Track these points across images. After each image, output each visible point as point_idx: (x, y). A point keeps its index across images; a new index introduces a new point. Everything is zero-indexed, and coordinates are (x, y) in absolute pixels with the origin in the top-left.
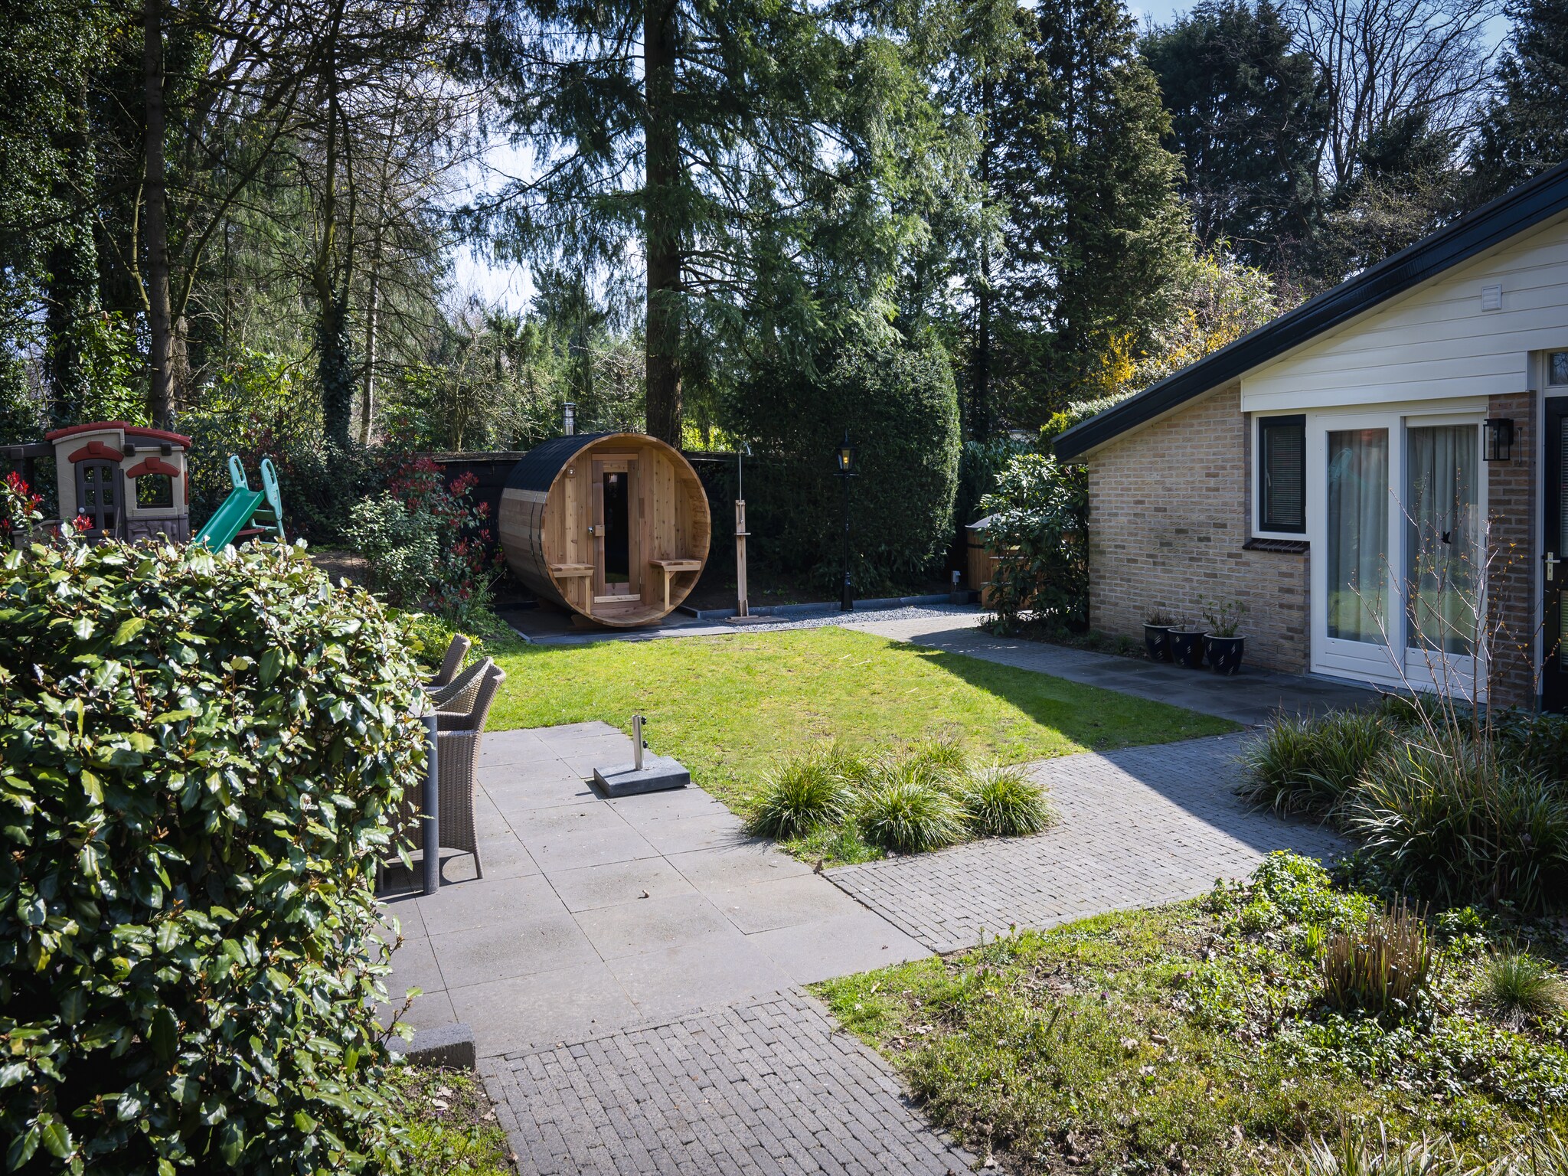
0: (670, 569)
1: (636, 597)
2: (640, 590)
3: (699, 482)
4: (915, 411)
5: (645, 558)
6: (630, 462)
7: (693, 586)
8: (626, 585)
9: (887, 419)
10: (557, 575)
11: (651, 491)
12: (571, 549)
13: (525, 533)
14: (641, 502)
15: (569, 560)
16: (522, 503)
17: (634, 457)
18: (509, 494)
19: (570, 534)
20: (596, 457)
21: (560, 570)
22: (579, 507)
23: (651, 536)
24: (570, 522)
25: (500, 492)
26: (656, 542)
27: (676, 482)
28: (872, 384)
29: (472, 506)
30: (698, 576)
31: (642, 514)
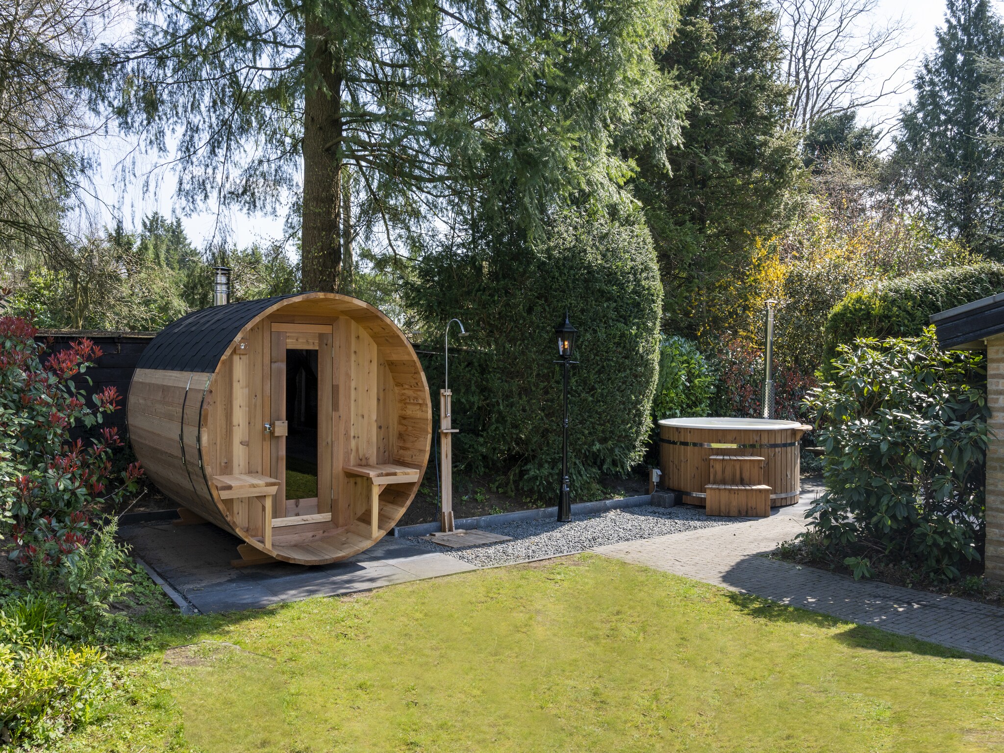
0: (379, 482)
1: (326, 517)
2: (332, 508)
3: (418, 364)
4: (634, 292)
5: (339, 465)
6: (321, 336)
7: (408, 503)
8: (313, 501)
9: (608, 299)
10: (225, 495)
11: (348, 376)
12: (239, 454)
13: (172, 431)
14: (335, 389)
15: (236, 470)
16: (165, 389)
17: (326, 329)
18: (142, 375)
19: (239, 433)
20: (276, 327)
21: (229, 488)
22: (253, 395)
23: (347, 434)
24: (239, 416)
25: (130, 375)
26: (353, 443)
27: (380, 364)
28: (593, 257)
29: (90, 391)
30: (415, 489)
31: (335, 406)
